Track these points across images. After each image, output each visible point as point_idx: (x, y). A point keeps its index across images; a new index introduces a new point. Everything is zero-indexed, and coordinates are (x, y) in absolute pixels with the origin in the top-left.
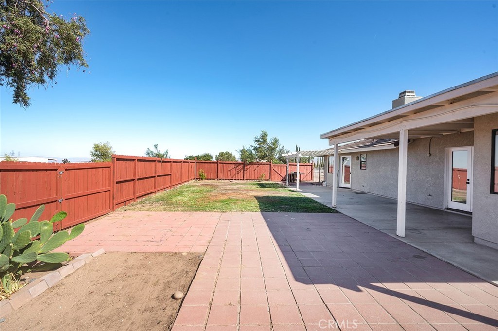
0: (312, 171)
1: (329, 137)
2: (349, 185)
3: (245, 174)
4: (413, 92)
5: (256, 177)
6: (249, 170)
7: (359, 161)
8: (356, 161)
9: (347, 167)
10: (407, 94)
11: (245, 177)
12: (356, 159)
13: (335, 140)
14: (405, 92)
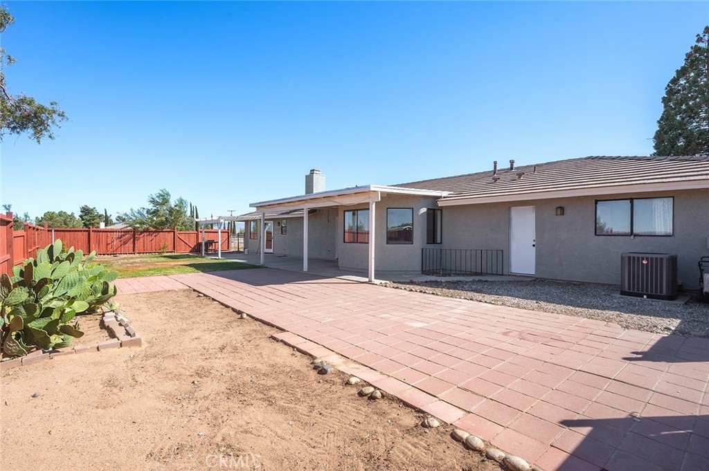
0: (228, 238)
1: (257, 207)
2: (271, 251)
3: (136, 245)
4: (319, 171)
5: (153, 248)
6: (141, 240)
7: (280, 227)
8: (277, 227)
9: (269, 233)
10: (315, 172)
11: (136, 248)
12: (277, 224)
13: (261, 209)
14: (313, 170)
